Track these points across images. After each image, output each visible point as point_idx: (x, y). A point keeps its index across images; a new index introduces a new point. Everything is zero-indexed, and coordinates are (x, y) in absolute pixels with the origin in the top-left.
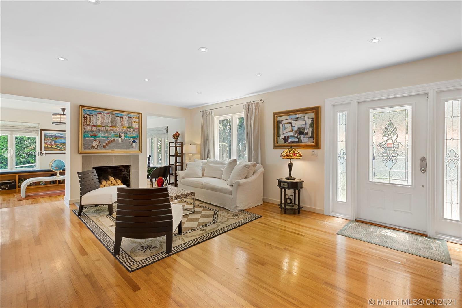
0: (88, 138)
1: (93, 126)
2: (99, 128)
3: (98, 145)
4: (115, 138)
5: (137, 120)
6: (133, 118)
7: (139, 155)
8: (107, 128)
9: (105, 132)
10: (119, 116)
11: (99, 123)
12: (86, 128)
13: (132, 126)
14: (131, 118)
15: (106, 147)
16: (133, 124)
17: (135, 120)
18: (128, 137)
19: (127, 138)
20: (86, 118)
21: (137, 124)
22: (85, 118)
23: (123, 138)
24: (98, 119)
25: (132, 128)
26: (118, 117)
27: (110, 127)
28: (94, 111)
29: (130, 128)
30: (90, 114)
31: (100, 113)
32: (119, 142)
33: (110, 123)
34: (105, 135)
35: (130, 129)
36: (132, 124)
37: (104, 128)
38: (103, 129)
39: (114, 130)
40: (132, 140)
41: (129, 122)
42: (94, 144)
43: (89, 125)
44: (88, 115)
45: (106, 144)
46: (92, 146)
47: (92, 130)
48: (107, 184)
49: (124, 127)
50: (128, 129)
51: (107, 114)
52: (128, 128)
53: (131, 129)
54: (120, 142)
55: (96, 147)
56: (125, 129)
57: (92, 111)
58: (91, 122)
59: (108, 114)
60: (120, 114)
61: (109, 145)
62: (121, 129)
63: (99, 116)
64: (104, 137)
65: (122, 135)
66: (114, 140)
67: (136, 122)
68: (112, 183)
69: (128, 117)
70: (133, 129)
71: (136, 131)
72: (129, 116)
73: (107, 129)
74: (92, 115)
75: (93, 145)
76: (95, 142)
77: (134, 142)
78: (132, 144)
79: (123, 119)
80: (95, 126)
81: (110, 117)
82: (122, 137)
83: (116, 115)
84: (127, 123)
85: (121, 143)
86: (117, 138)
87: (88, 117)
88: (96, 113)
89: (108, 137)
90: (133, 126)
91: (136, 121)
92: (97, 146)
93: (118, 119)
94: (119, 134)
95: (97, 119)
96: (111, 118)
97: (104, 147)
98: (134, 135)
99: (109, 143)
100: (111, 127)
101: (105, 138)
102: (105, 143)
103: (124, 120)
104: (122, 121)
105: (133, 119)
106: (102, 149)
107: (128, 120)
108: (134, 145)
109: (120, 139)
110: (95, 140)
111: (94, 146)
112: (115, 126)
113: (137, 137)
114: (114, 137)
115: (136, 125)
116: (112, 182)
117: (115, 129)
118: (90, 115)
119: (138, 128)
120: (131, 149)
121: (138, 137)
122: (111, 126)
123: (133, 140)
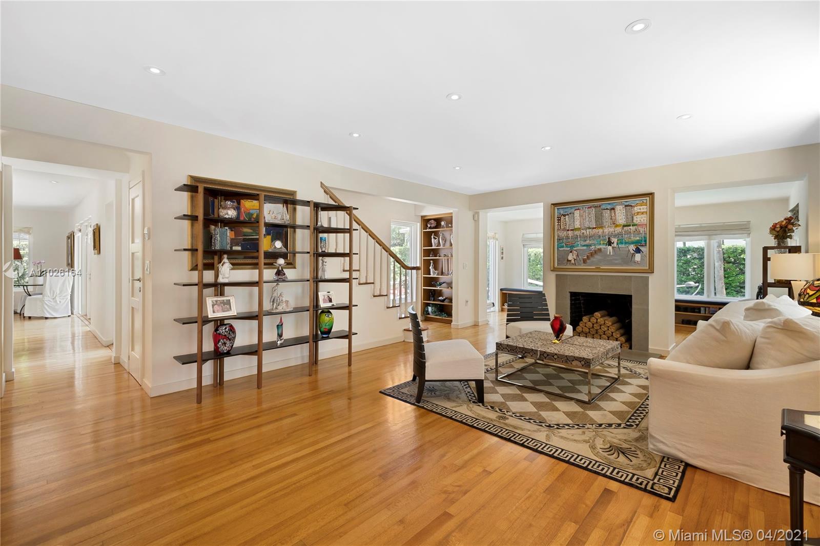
0: (563, 249)
1: (568, 230)
2: (577, 233)
3: (575, 258)
4: (601, 246)
5: (644, 208)
6: (634, 206)
7: (648, 277)
8: (588, 230)
9: (585, 238)
10: (609, 207)
11: (577, 225)
12: (560, 234)
13: (633, 222)
14: (631, 206)
15: (588, 261)
16: (635, 217)
17: (640, 209)
18: (626, 243)
19: (623, 246)
20: (560, 220)
21: (645, 215)
22: (559, 220)
23: (615, 245)
24: (575, 218)
25: (633, 225)
26: (607, 209)
27: (593, 228)
28: (569, 208)
29: (630, 226)
30: (565, 213)
31: (579, 209)
32: (608, 253)
33: (594, 221)
34: (585, 243)
35: (629, 227)
36: (633, 217)
37: (584, 231)
38: (583, 233)
39: (600, 233)
40: (632, 248)
41: (627, 215)
42: (570, 257)
43: (564, 230)
44: (563, 215)
45: (588, 256)
46: (568, 260)
47: (568, 237)
48: (589, 321)
49: (617, 226)
50: (625, 228)
51: (588, 208)
52: (624, 226)
53: (631, 227)
54: (610, 252)
55: (573, 261)
56: (619, 229)
57: (568, 208)
58: (566, 225)
59: (591, 207)
60: (609, 204)
61: (592, 259)
62: (612, 230)
63: (577, 213)
64: (584, 246)
65: (614, 240)
66: (600, 250)
67: (643, 213)
68: (597, 322)
69: (626, 206)
70: (634, 227)
71: (642, 230)
72: (627, 204)
73: (588, 233)
74: (568, 215)
75: (569, 259)
76: (571, 254)
77: (638, 251)
78: (633, 255)
79: (616, 211)
80: (571, 230)
81: (594, 212)
82: (613, 243)
83: (603, 207)
84: (624, 217)
85: (612, 254)
86: (604, 246)
87: (562, 217)
88: (573, 210)
89: (591, 246)
90: (634, 221)
91: (642, 211)
92: (575, 260)
93: (607, 214)
94: (609, 238)
95: (574, 219)
96: (596, 214)
97: (585, 261)
98: (638, 238)
99: (592, 255)
100: (595, 228)
101: (585, 248)
102: (586, 256)
103: (617, 213)
104: (613, 215)
105: (636, 208)
106: (580, 265)
107: (624, 211)
108: (638, 257)
109: (610, 248)
110: (571, 252)
111: (571, 261)
112: (600, 225)
113: (643, 242)
114: (600, 244)
115: (641, 219)
116: (597, 319)
117: (601, 231)
118: (564, 215)
119: (646, 225)
121: (645, 241)
122: (595, 227)
123: (636, 249)
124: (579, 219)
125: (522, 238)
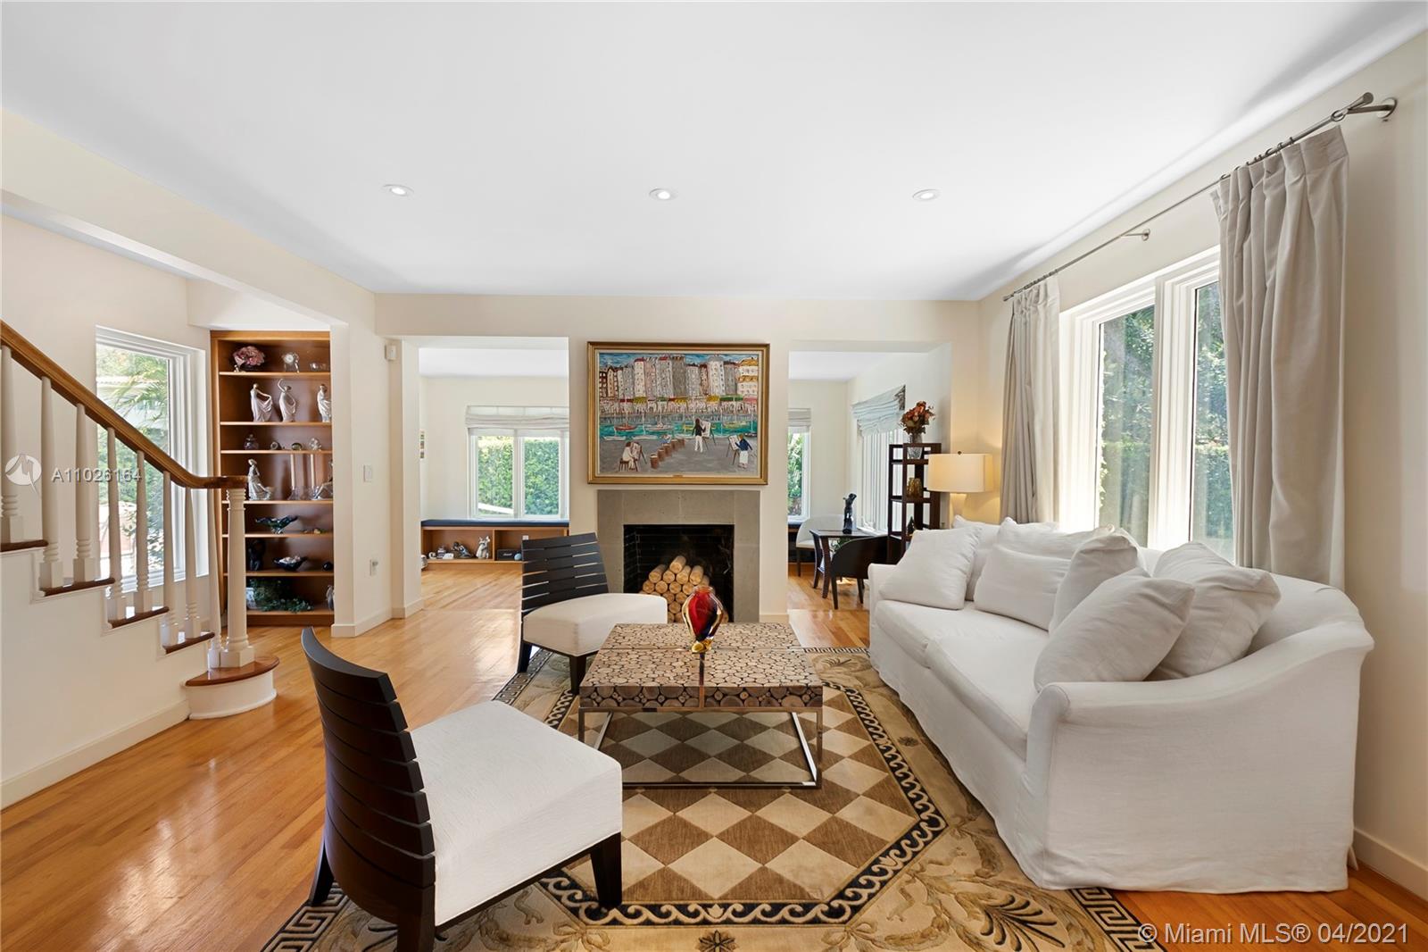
0: (611, 438)
1: (623, 401)
2: (639, 407)
3: (636, 457)
4: (682, 435)
5: (754, 371)
6: (738, 365)
7: (759, 492)
8: (660, 403)
9: (655, 417)
10: (698, 361)
11: (640, 392)
12: (607, 408)
13: (736, 394)
14: (734, 364)
15: (660, 463)
16: (739, 385)
17: (748, 371)
18: (725, 431)
19: (721, 436)
20: (606, 378)
21: (754, 383)
22: (604, 378)
23: (708, 432)
24: (636, 377)
25: (737, 400)
26: (694, 365)
27: (670, 400)
28: (625, 356)
29: (731, 399)
30: (615, 365)
31: (642, 360)
32: (696, 449)
33: (671, 387)
34: (655, 428)
35: (731, 403)
36: (736, 384)
37: (654, 405)
38: (651, 408)
39: (682, 410)
40: (735, 439)
41: (727, 380)
42: (626, 456)
43: (615, 398)
44: (611, 368)
45: (660, 455)
46: (623, 462)
47: (621, 415)
48: (662, 579)
49: (710, 399)
50: (724, 403)
51: (661, 359)
52: (723, 400)
53: (734, 403)
54: (699, 448)
55: (632, 464)
56: (713, 405)
57: (622, 354)
58: (618, 390)
59: (665, 359)
60: (698, 356)
61: (668, 460)
62: (702, 405)
63: (639, 367)
64: (653, 433)
65: (706, 425)
66: (681, 442)
67: (752, 379)
68: (675, 580)
69: (726, 363)
70: (739, 403)
71: (750, 408)
72: (727, 359)
73: (660, 408)
74: (622, 369)
75: (625, 459)
76: (628, 448)
77: (744, 446)
78: (736, 453)
79: (709, 370)
80: (628, 400)
81: (670, 369)
82: (704, 431)
83: (688, 360)
84: (722, 383)
85: (702, 450)
86: (689, 436)
87: (611, 373)
88: (631, 360)
89: (665, 434)
90: (739, 393)
91: (751, 374)
92: (635, 460)
93: (693, 373)
94: (697, 421)
95: (633, 378)
96: (674, 372)
97: (654, 464)
98: (744, 423)
99: (667, 451)
100: (673, 400)
101: (655, 437)
102: (656, 453)
103: (711, 374)
104: (704, 377)
105: (741, 369)
106: (645, 471)
107: (723, 373)
108: (744, 456)
109: (699, 439)
110: (628, 445)
111: (627, 462)
112: (681, 396)
113: (752, 431)
114: (682, 431)
115: (749, 389)
116: (676, 575)
117: (683, 405)
118: (615, 370)
119: (757, 400)
120: (735, 471)
121: (756, 429)
122: (672, 397)
123: (741, 442)
124: (641, 379)
125: (467, 413)
